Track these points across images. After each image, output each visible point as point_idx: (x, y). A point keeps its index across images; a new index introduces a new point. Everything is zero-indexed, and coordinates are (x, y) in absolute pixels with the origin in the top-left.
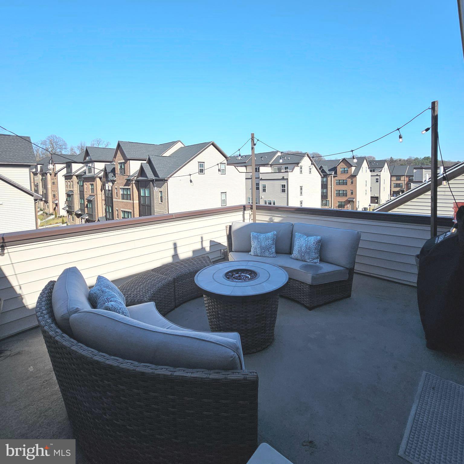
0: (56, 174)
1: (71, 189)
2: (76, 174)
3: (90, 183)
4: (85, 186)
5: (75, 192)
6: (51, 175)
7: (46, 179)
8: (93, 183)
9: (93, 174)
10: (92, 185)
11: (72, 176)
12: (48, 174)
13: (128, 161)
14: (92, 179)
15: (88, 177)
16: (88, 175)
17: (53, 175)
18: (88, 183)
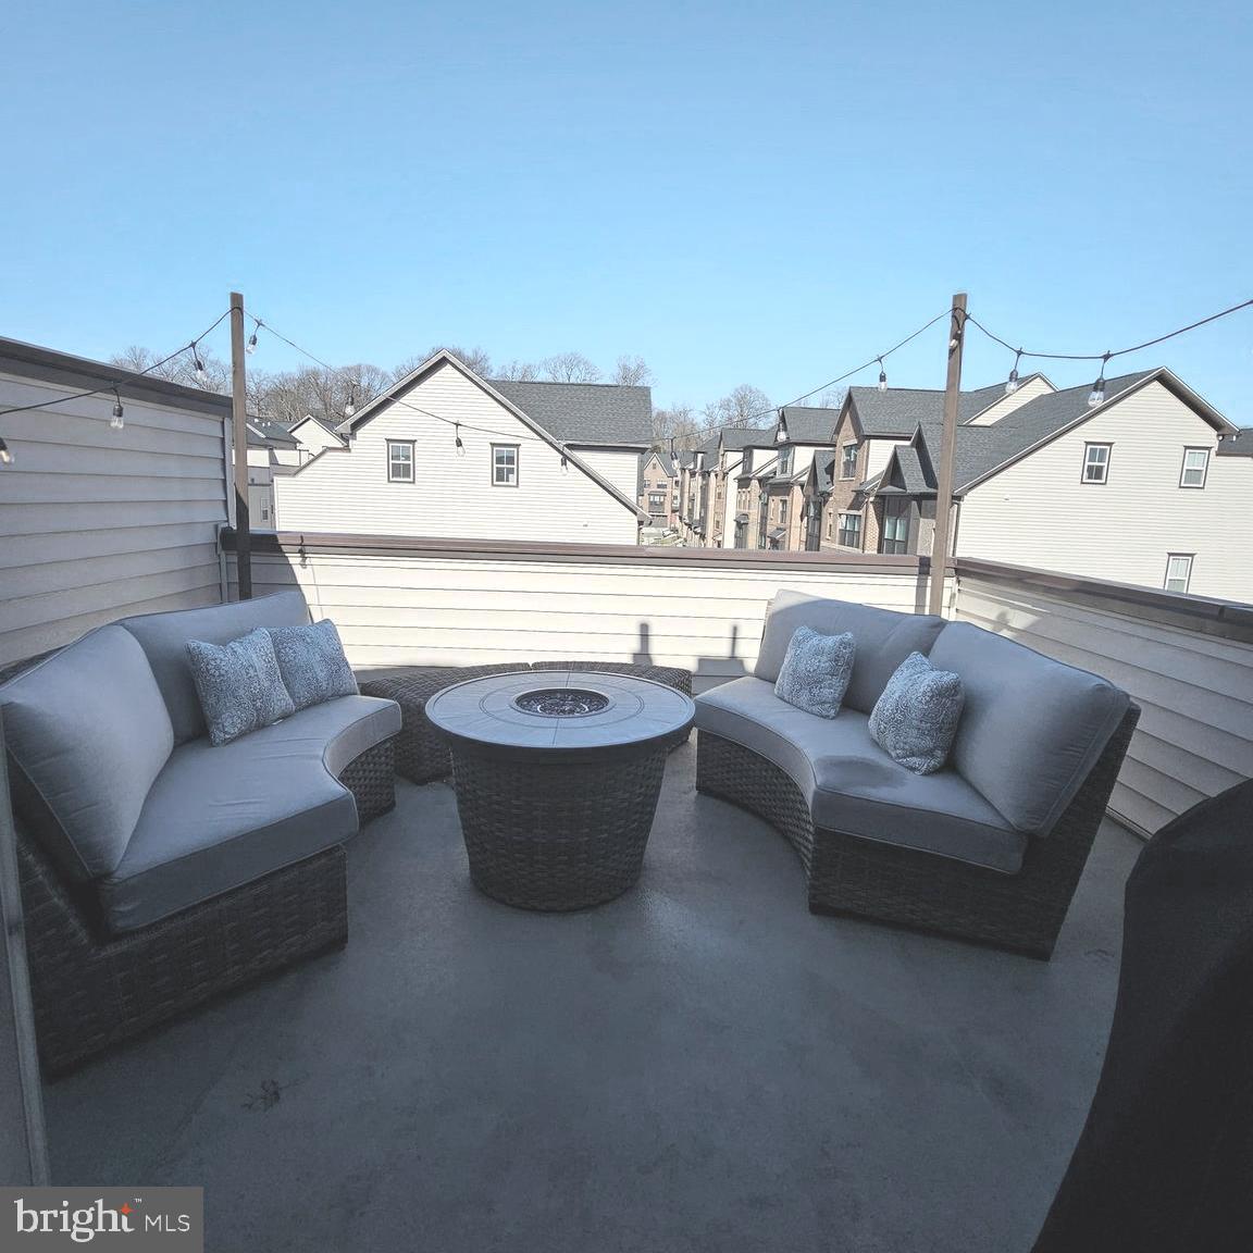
0: (725, 474)
1: (746, 511)
2: (760, 475)
3: (780, 498)
4: (772, 505)
5: (751, 517)
6: (716, 475)
7: (707, 485)
8: (787, 498)
9: (788, 475)
10: (784, 502)
11: (751, 479)
12: (713, 475)
13: (866, 441)
14: (784, 488)
15: (780, 484)
16: (780, 477)
17: (720, 477)
18: (777, 499)
